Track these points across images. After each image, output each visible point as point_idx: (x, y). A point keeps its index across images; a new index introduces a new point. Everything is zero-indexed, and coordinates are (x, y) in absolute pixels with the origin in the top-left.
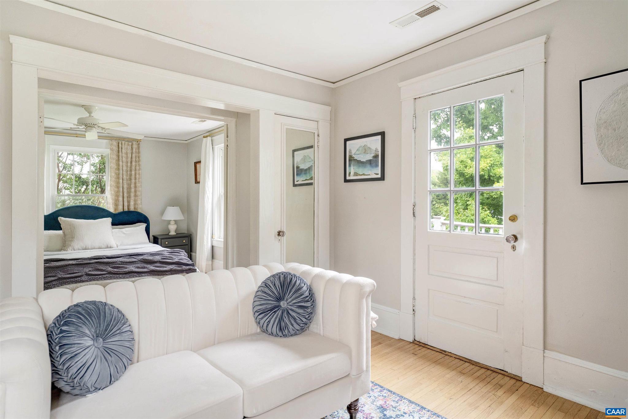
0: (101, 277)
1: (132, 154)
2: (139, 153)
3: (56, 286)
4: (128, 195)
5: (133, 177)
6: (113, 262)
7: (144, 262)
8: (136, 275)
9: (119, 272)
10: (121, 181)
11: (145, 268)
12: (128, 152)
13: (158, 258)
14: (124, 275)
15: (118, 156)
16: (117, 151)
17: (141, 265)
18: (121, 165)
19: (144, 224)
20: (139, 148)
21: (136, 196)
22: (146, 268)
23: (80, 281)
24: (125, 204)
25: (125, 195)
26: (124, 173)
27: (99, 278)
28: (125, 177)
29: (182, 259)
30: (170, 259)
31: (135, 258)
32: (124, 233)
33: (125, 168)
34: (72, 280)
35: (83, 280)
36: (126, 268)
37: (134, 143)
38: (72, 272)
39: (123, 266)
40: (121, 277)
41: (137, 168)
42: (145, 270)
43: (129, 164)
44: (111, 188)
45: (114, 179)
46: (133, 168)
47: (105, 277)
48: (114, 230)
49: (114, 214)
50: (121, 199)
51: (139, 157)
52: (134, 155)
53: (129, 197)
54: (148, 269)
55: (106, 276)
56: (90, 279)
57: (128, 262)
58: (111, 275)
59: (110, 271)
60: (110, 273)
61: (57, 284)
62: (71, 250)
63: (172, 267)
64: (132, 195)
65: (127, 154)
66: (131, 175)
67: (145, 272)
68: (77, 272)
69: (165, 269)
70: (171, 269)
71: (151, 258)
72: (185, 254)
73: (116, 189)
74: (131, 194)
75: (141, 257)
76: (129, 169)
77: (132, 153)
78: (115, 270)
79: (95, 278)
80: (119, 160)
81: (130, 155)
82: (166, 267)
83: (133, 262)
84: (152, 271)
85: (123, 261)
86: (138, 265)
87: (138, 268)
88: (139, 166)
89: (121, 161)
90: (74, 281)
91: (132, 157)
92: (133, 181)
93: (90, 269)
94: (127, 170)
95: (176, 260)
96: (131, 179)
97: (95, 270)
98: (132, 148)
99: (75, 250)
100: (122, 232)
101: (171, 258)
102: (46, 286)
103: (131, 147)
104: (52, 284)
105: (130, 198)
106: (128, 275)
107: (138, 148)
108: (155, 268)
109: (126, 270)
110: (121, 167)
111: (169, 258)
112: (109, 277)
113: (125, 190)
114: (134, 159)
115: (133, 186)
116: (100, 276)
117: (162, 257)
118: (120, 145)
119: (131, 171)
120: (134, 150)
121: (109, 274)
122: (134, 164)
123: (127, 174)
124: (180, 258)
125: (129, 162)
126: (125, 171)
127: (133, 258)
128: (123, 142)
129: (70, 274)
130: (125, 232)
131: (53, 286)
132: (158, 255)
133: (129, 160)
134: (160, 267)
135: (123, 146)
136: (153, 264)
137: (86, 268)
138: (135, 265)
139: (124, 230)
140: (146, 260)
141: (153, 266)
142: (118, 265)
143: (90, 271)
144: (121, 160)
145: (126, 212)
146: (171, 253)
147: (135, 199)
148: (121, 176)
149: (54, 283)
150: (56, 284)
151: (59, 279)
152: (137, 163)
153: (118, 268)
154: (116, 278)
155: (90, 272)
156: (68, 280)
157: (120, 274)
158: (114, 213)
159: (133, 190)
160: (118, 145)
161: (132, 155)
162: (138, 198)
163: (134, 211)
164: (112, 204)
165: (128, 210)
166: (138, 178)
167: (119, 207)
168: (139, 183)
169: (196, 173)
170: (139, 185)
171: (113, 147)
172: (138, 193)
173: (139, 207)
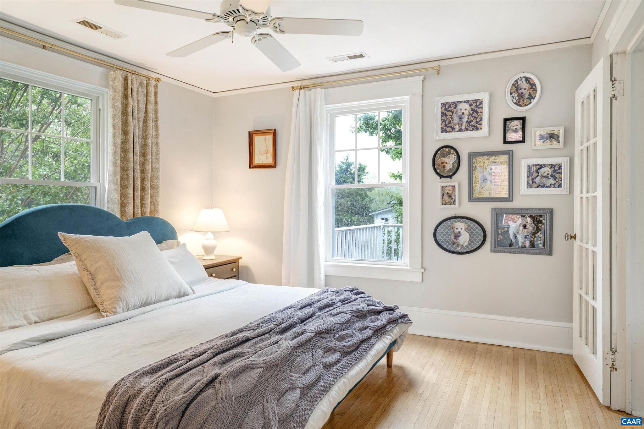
2: (156, 103)
5: (150, 150)
12: (140, 98)
16: (123, 95)
17: (359, 323)
26: (138, 140)
33: (137, 131)
43: (141, 124)
49: (126, 223)
51: (156, 113)
64: (148, 184)
66: (146, 146)
76: (140, 133)
77: (147, 102)
81: (143, 106)
88: (157, 130)
89: (132, 115)
96: (146, 154)
98: (147, 92)
103: (145, 91)
108: (374, 324)
109: (355, 339)
118: (130, 83)
119: (144, 137)
121: (344, 356)
125: (142, 119)
126: (138, 136)
128: (134, 77)
133: (142, 115)
137: (314, 350)
147: (152, 194)
158: (124, 221)
159: (149, 175)
162: (156, 191)
163: (149, 216)
164: (117, 202)
165: (141, 215)
166: (155, 153)
167: (129, 208)
168: (157, 163)
169: (251, 151)
170: (157, 166)
171: (117, 84)
172: (155, 181)
173: (157, 209)
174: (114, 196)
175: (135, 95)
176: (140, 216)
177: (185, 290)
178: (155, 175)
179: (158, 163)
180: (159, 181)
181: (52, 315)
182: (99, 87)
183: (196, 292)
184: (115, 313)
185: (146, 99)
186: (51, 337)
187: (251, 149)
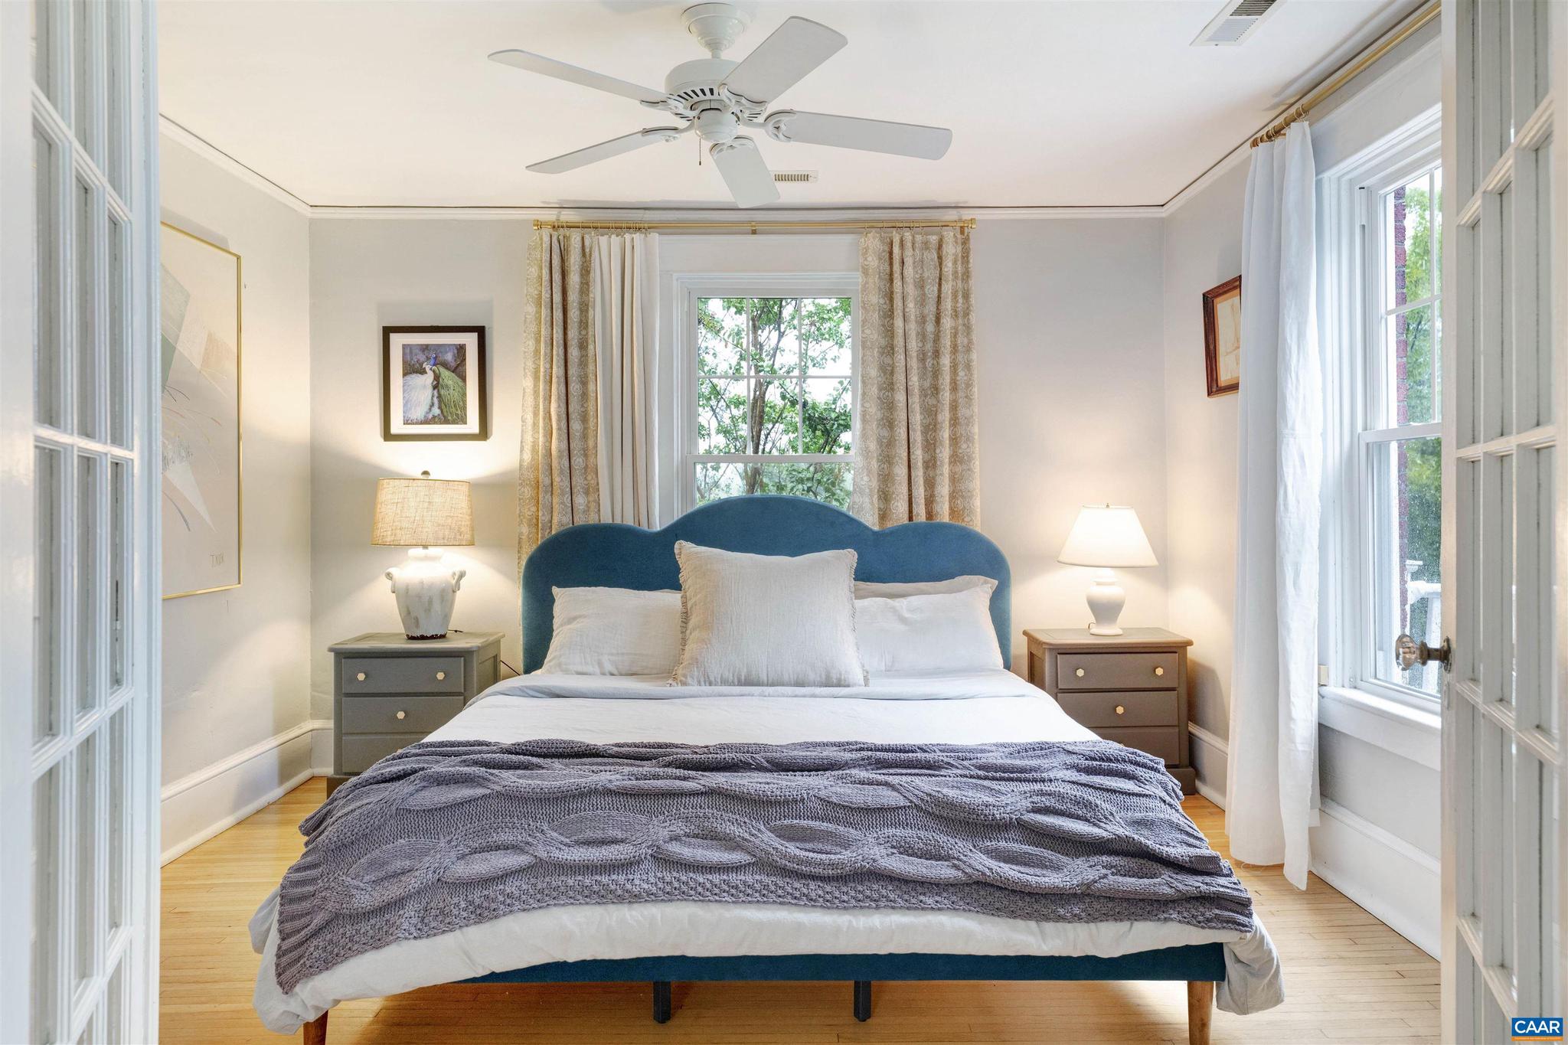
0: (717, 881)
1: (940, 285)
2: (966, 275)
3: (517, 905)
4: (928, 457)
5: (946, 380)
6: (786, 802)
7: (939, 818)
8: (892, 896)
9: (808, 862)
10: (900, 397)
11: (939, 858)
12: (926, 275)
13: (1012, 800)
14: (828, 888)
15: (890, 296)
16: (887, 277)
17: (922, 834)
18: (899, 332)
19: (986, 582)
20: (968, 257)
21: (956, 459)
22: (948, 858)
23: (619, 892)
24: (915, 493)
25: (918, 454)
26: (914, 363)
27: (708, 885)
28: (914, 379)
29: (1153, 823)
30: (1078, 818)
31: (893, 787)
32: (903, 620)
33: (914, 345)
34: (587, 882)
35: (636, 890)
36: (846, 844)
37: (949, 235)
38: (599, 834)
39: (831, 827)
40: (813, 895)
41: (961, 340)
42: (943, 871)
43: (930, 328)
44: (864, 429)
45: (874, 390)
46: (946, 342)
47: (737, 887)
48: (860, 604)
49: (875, 533)
50: (901, 471)
51: (966, 296)
52: (947, 288)
53: (931, 464)
54: (955, 867)
55: (745, 882)
56: (668, 889)
57: (860, 809)
58: (767, 880)
59: (768, 853)
60: (764, 864)
61: (524, 897)
62: (699, 684)
63: (1091, 875)
64: (944, 453)
65: (921, 284)
66: (936, 373)
67: (937, 885)
68: (620, 835)
69: (1051, 879)
70: (1088, 886)
71: (975, 796)
72: (1170, 785)
73: (885, 433)
74: (938, 451)
75: (925, 784)
76: (929, 346)
77: (940, 279)
78: (792, 849)
79: (692, 884)
80: (890, 314)
81: (931, 290)
82: (1057, 868)
83: (881, 810)
84: (977, 883)
85: (834, 799)
86: (908, 833)
87: (907, 850)
88: (968, 334)
89: (901, 314)
90: (596, 888)
91: (939, 297)
92: (946, 396)
93: (679, 828)
94: (923, 354)
95: (1116, 828)
96: (936, 389)
97: (696, 836)
98: (940, 258)
99: (710, 685)
100: (894, 610)
101: (1086, 811)
102: (477, 901)
103: (935, 256)
104: (502, 892)
105: (934, 466)
106: (849, 891)
107: (963, 257)
108: (994, 864)
109: (845, 856)
110: (899, 341)
111: (1074, 809)
112: (757, 886)
113: (917, 437)
114: (947, 305)
115: (945, 416)
116: (716, 878)
117: (1035, 799)
118: (896, 250)
119: (937, 354)
120: (950, 265)
121: (761, 871)
122: (947, 323)
123: (925, 368)
124: (1138, 815)
125: (931, 318)
126: (915, 354)
127: (886, 784)
128: (908, 235)
129: (589, 843)
130: (907, 615)
131: (503, 903)
132: (1019, 780)
133: (931, 308)
134: (1026, 864)
135: (909, 252)
136: (984, 837)
137: (661, 818)
138: (891, 831)
139: (901, 604)
140: (951, 805)
141: (988, 852)
142: (804, 823)
143: (675, 838)
144: (898, 313)
145: (918, 526)
146: (1089, 771)
147: (955, 473)
148: (900, 377)
149: (511, 887)
150: (517, 893)
151: (540, 867)
152: (960, 321)
153: (803, 840)
154: (789, 899)
155: (676, 849)
156: (570, 882)
157: (814, 877)
158: (876, 528)
159: (945, 434)
160: (891, 253)
161: (940, 290)
162: (965, 467)
163: (948, 521)
164: (867, 490)
165: (927, 519)
166: (963, 385)
167: (896, 504)
168: (967, 405)
169: (1212, 347)
170: (968, 413)
171: (870, 259)
172: (964, 446)
173: (968, 508)
174: (862, 479)
175: (909, 271)
176: (925, 520)
177: (841, 675)
178: (963, 432)
179: (970, 406)
180: (971, 445)
181: (634, 669)
182: (845, 273)
183: (870, 685)
184: (684, 684)
185: (938, 272)
186: (563, 693)
187: (1211, 341)
